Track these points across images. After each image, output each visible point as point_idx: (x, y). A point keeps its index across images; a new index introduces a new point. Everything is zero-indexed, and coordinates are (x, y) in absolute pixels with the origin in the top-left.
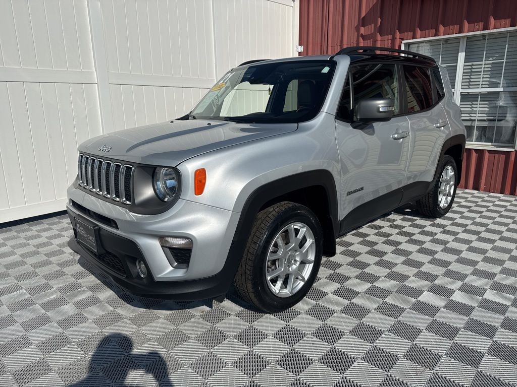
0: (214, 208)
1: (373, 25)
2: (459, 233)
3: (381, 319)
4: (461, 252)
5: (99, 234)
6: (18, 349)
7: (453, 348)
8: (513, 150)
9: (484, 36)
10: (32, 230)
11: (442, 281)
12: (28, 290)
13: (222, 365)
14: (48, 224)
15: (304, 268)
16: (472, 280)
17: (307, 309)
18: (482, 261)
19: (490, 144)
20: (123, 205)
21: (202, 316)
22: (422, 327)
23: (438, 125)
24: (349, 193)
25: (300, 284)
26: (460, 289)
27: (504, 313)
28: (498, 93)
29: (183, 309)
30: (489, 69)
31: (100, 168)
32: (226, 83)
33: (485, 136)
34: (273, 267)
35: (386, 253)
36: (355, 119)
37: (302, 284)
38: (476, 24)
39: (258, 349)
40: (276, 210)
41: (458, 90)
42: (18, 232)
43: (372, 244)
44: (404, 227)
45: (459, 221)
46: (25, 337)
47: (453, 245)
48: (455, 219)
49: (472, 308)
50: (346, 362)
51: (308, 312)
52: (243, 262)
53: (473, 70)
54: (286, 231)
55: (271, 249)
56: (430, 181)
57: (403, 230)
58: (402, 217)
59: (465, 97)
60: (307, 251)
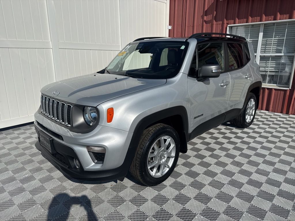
0: (118, 130)
1: (211, 15)
2: (256, 137)
3: (211, 190)
4: (257, 149)
5: (53, 142)
6: (6, 208)
7: (250, 208)
8: (288, 89)
9: (274, 24)
10: (14, 133)
11: (246, 167)
12: (12, 171)
13: (122, 218)
14: (24, 130)
15: (169, 160)
16: (262, 167)
17: (170, 184)
18: (268, 155)
19: (276, 85)
20: (66, 127)
21: (111, 188)
22: (234, 195)
23: (246, 77)
24: (195, 118)
25: (167, 170)
26: (256, 172)
27: (279, 187)
28: (281, 56)
29: (101, 184)
30: (277, 43)
31: (53, 104)
32: (126, 51)
33: (273, 80)
34: (152, 161)
35: (216, 150)
36: (199, 76)
37: (168, 169)
38: (269, 17)
39: (142, 208)
40: (153, 129)
41: (259, 54)
42: (7, 134)
43: (208, 144)
44: (226, 133)
45: (257, 130)
46: (11, 200)
47: (253, 145)
48: (255, 129)
49: (262, 184)
50: (191, 216)
51: (171, 186)
52: (135, 159)
53: (267, 43)
54: (159, 141)
55: (151, 151)
56: (241, 108)
57: (226, 135)
58: (225, 127)
59: (262, 58)
60: (171, 151)
